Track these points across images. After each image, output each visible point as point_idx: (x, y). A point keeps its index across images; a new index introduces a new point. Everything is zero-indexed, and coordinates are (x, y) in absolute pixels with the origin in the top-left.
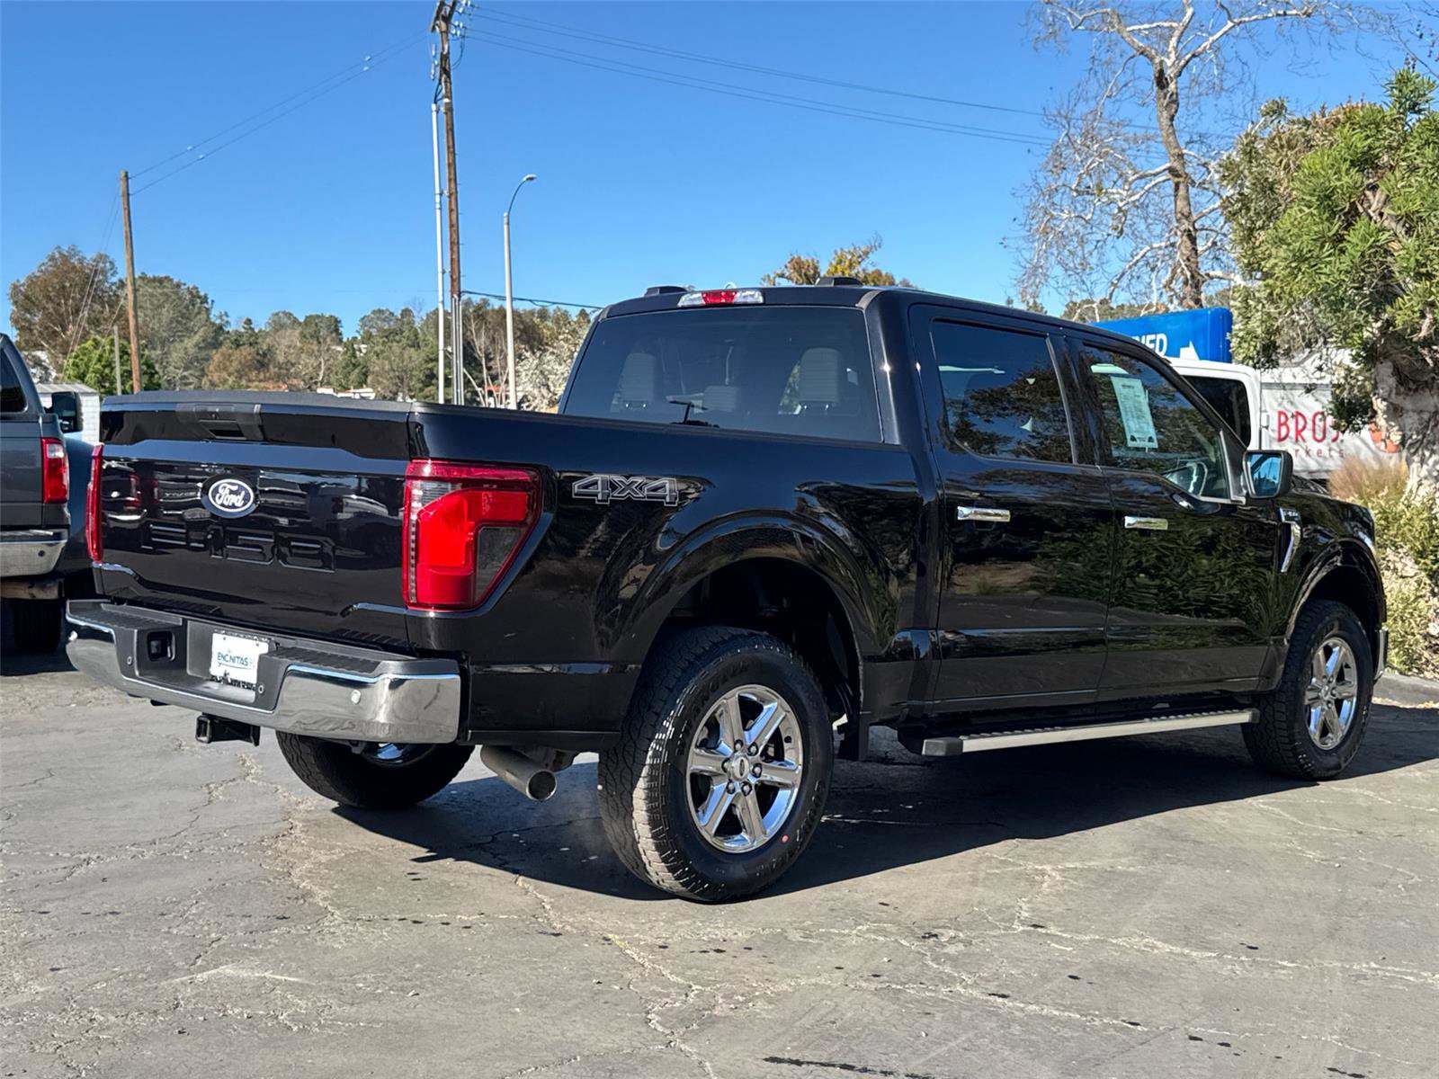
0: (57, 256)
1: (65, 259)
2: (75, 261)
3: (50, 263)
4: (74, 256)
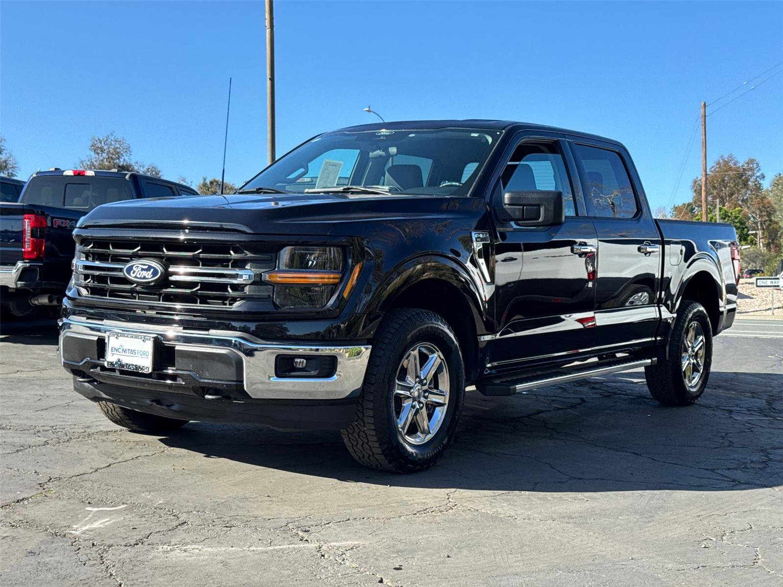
0: (721, 161)
1: (726, 163)
2: (731, 164)
3: (718, 166)
4: (731, 161)
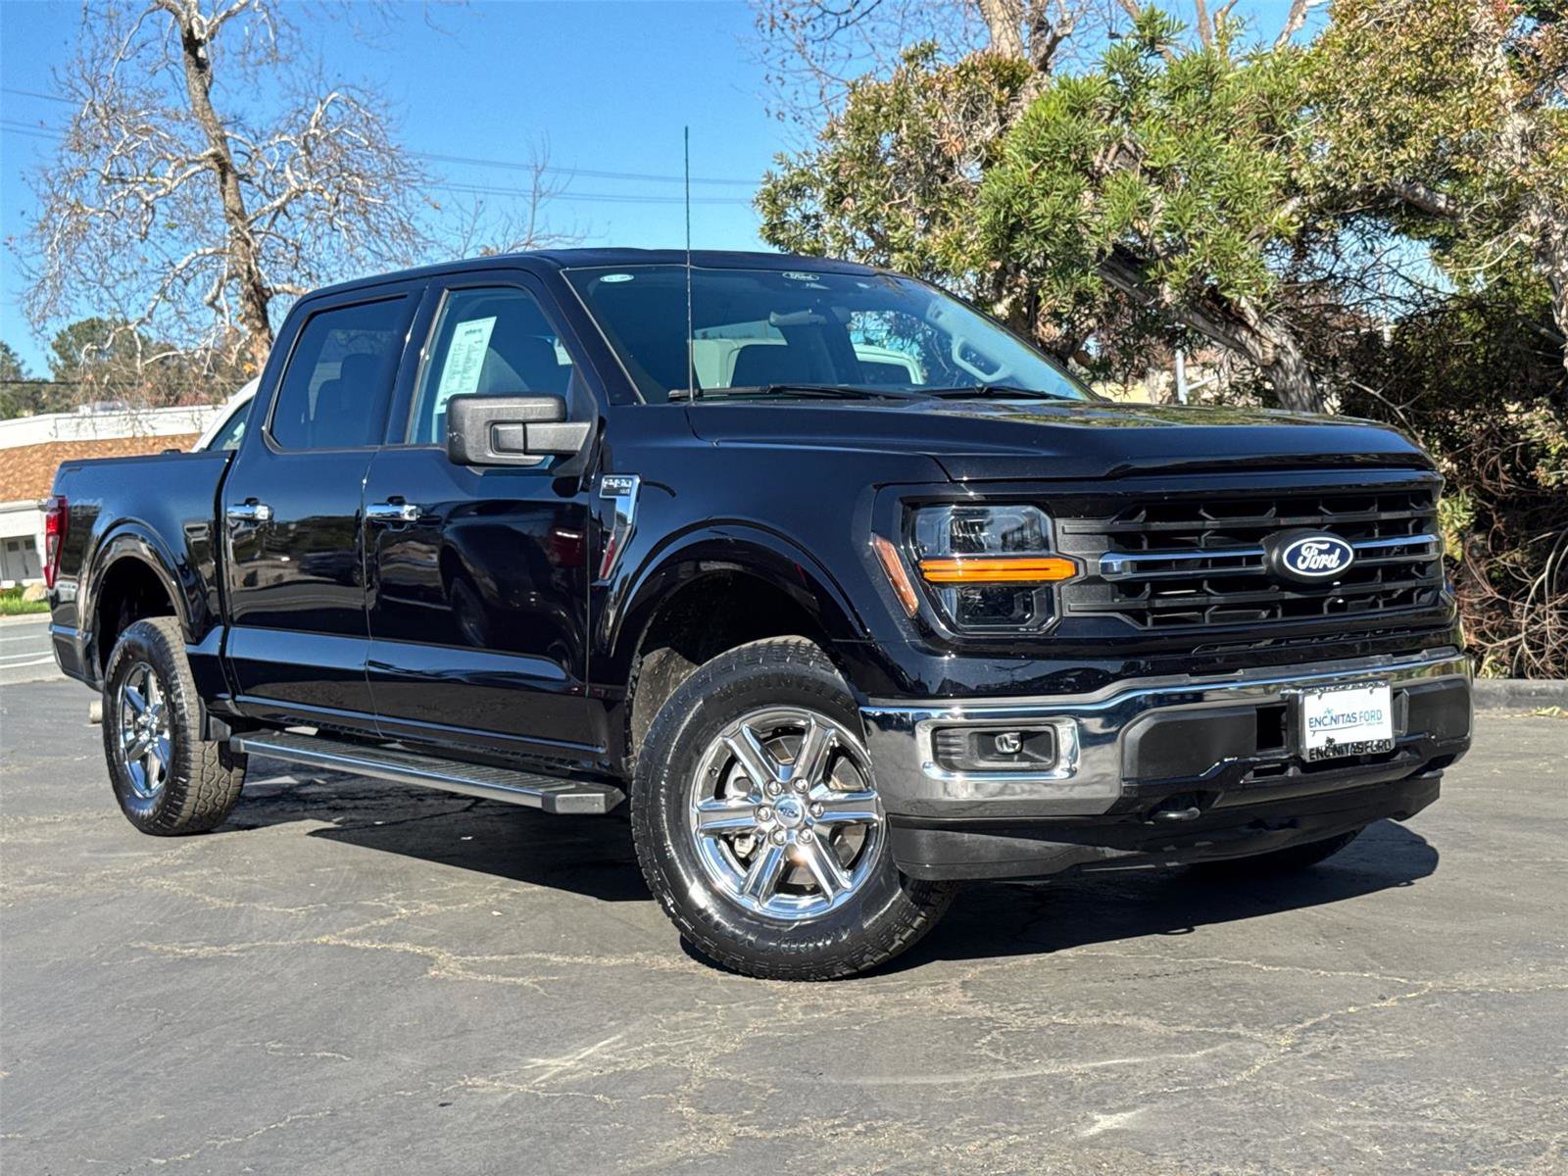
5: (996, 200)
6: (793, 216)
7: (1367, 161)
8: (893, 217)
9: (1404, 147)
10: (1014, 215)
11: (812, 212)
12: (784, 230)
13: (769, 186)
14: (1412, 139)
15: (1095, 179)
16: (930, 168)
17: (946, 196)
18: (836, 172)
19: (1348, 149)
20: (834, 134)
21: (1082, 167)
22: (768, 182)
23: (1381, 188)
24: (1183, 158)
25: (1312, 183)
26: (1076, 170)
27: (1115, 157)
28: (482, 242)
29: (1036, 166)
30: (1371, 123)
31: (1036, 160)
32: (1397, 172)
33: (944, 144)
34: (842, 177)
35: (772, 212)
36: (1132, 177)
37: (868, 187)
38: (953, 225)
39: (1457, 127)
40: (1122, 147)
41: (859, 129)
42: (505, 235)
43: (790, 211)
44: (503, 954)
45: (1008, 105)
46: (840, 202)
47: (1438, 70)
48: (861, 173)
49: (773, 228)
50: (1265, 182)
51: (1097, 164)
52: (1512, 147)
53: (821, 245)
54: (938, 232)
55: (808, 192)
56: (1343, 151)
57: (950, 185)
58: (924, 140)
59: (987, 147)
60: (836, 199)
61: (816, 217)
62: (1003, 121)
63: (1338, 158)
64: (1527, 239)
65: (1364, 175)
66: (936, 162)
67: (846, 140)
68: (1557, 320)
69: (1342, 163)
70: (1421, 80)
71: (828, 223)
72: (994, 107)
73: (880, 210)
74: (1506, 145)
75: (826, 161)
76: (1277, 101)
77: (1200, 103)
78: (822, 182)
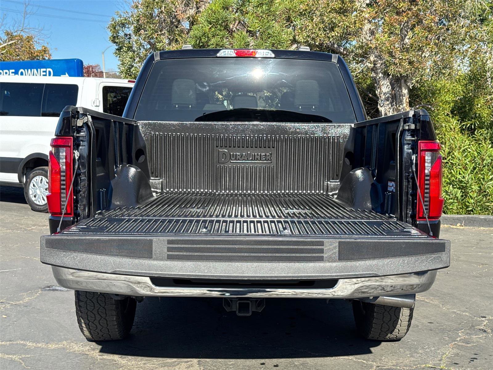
5: (196, 37)
6: (121, 34)
7: (321, 34)
8: (159, 39)
9: (334, 31)
10: (202, 42)
11: (128, 33)
12: (118, 39)
13: (113, 23)
14: (336, 29)
15: (231, 32)
16: (172, 22)
17: (177, 33)
18: (138, 21)
19: (315, 30)
20: (137, 7)
21: (226, 28)
22: (113, 21)
23: (325, 45)
24: (261, 28)
25: (303, 40)
26: (225, 29)
27: (237, 25)
28: (5, 29)
29: (210, 26)
30: (323, 22)
31: (211, 24)
32: (331, 40)
33: (177, 15)
34: (140, 22)
35: (114, 32)
36: (243, 33)
37: (150, 27)
38: (179, 43)
39: (351, 26)
40: (239, 22)
41: (147, 6)
42: (14, 27)
43: (120, 32)
44: (7, 341)
45: (200, 3)
46: (139, 31)
47: (346, 6)
48: (148, 22)
49: (114, 37)
50: (288, 39)
51: (231, 27)
52: (367, 34)
53: (131, 45)
54: (174, 45)
55: (127, 26)
56: (314, 31)
57: (179, 29)
58: (171, 13)
59: (192, 17)
60: (137, 30)
61: (130, 35)
62: (198, 8)
63: (312, 33)
64: (369, 65)
65: (320, 40)
66: (174, 21)
67: (142, 9)
68: (377, 92)
69: (313, 35)
70: (340, 9)
71: (134, 38)
72: (195, 3)
73: (154, 36)
74: (364, 33)
75: (135, 16)
76: (291, 11)
77: (268, 10)
78: (133, 23)
